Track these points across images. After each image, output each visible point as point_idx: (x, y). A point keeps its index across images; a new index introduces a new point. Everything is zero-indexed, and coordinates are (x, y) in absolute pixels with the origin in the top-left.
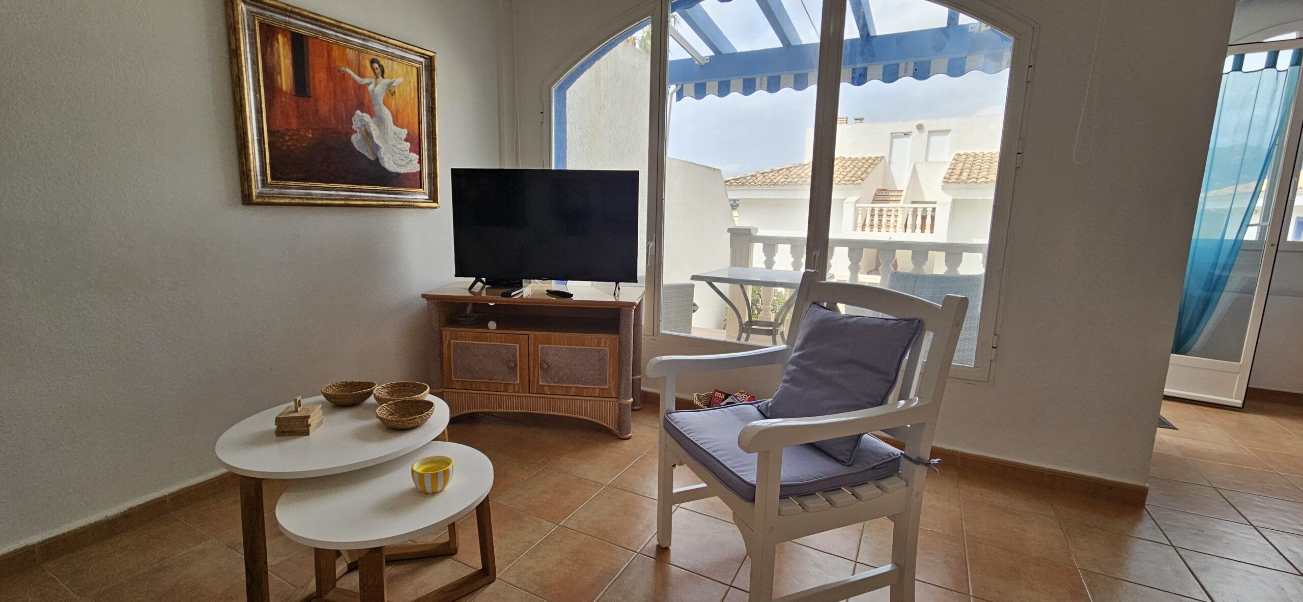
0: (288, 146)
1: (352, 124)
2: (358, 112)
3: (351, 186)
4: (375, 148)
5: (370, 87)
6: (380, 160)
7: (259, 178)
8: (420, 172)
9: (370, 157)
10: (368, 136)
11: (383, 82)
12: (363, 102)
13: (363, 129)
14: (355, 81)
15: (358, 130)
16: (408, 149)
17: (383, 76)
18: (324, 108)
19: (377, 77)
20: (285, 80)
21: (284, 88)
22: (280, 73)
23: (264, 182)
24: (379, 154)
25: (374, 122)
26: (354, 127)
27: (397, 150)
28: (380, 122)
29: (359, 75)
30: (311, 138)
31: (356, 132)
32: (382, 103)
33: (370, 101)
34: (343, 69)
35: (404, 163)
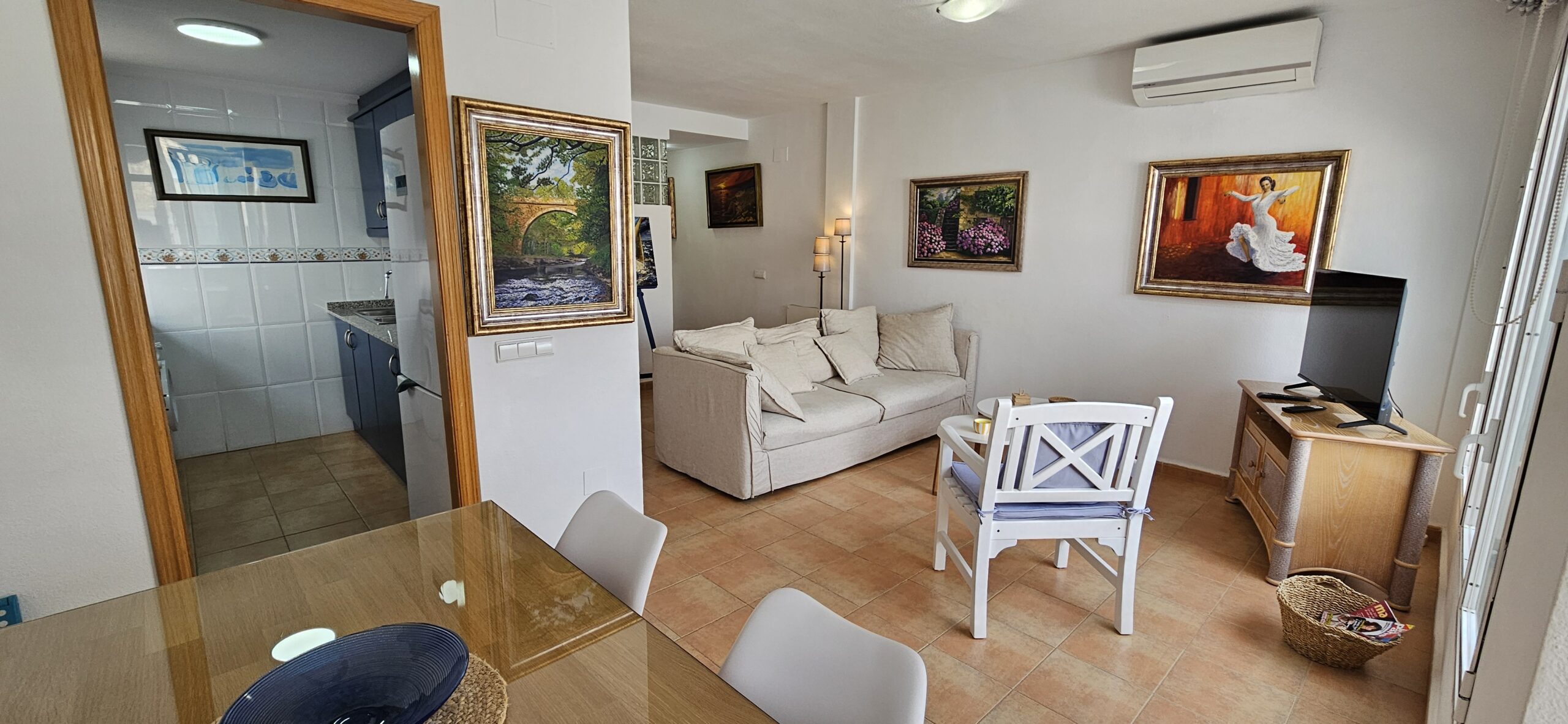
0: (1170, 256)
1: (1230, 234)
2: (1238, 224)
3: (1216, 283)
4: (1250, 251)
5: (1255, 203)
6: (1254, 262)
7: (1145, 277)
8: (1304, 272)
9: (1243, 260)
10: (1245, 242)
11: (1271, 195)
12: (1245, 215)
13: (1240, 237)
14: (1239, 200)
15: (1235, 239)
16: (1292, 250)
17: (1272, 189)
18: (1205, 226)
19: (1265, 191)
20: (1177, 212)
21: (1175, 218)
22: (1174, 208)
23: (1148, 281)
24: (1253, 257)
25: (1254, 230)
26: (1231, 237)
27: (1276, 252)
28: (1261, 229)
29: (1246, 194)
30: (1190, 249)
31: (1232, 240)
32: (1267, 213)
33: (1253, 213)
34: (1230, 193)
35: (1282, 263)
